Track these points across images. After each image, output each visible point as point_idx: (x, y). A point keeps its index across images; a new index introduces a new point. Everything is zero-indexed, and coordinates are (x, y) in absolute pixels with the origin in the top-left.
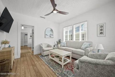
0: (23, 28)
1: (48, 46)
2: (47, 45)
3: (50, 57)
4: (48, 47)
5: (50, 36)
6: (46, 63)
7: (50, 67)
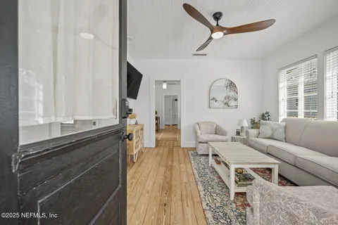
0: (165, 86)
1: (218, 131)
2: (213, 127)
3: (211, 161)
4: (216, 134)
5: (226, 104)
6: (195, 171)
7: (199, 183)
